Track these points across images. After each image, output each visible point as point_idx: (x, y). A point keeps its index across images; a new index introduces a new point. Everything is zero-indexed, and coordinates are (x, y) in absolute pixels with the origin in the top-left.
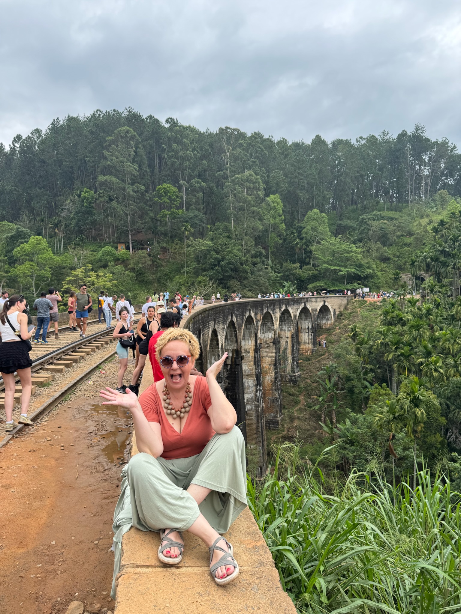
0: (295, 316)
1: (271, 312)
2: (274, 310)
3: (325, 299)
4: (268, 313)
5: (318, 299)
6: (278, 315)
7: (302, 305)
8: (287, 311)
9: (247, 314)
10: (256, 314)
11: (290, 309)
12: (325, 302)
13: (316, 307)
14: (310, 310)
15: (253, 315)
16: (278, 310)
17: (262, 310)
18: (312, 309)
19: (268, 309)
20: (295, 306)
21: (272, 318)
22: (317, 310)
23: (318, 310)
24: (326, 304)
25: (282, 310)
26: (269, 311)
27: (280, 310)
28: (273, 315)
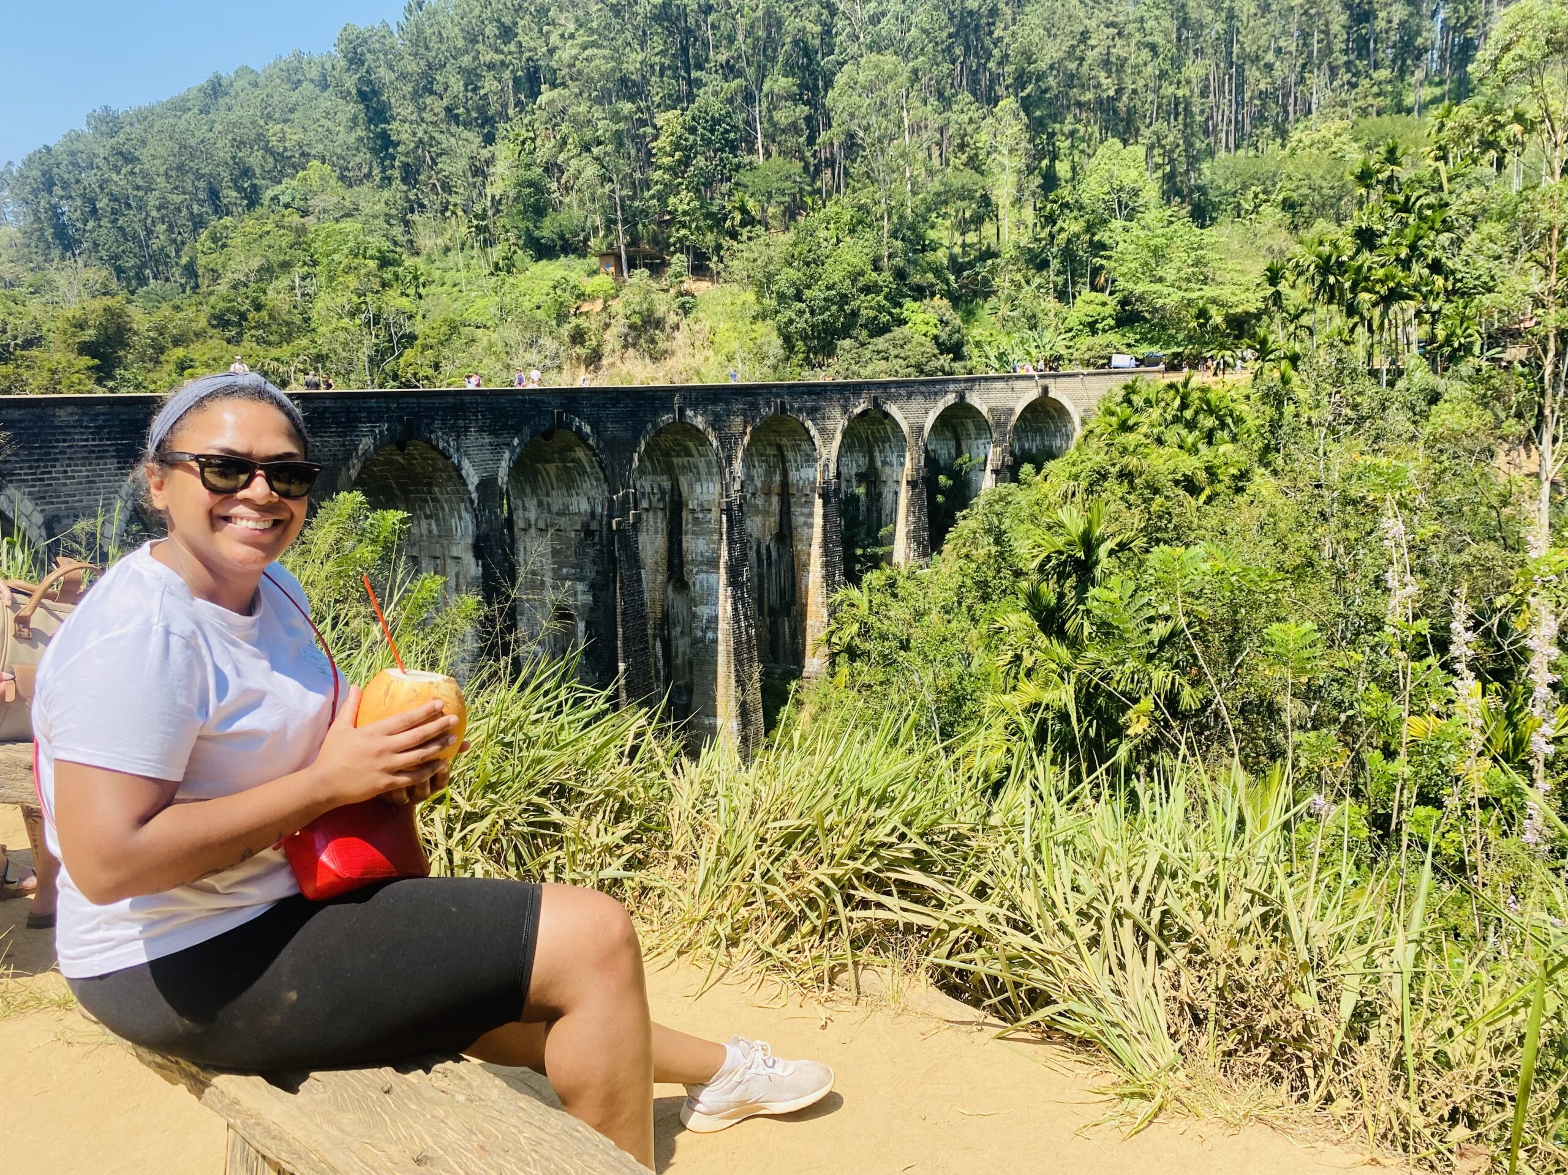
0: (917, 428)
1: (801, 417)
2: (811, 411)
3: (1047, 381)
4: (781, 417)
6: (838, 423)
7: (951, 399)
8: (877, 417)
9: (665, 418)
10: (717, 423)
11: (893, 409)
12: (1045, 390)
13: (1010, 404)
14: (984, 410)
15: (699, 422)
16: (837, 412)
17: (753, 409)
18: (991, 410)
19: (781, 408)
20: (916, 404)
21: (807, 431)
22: (1011, 411)
23: (1018, 411)
24: (1050, 394)
25: (858, 410)
27: (845, 409)
28: (809, 424)
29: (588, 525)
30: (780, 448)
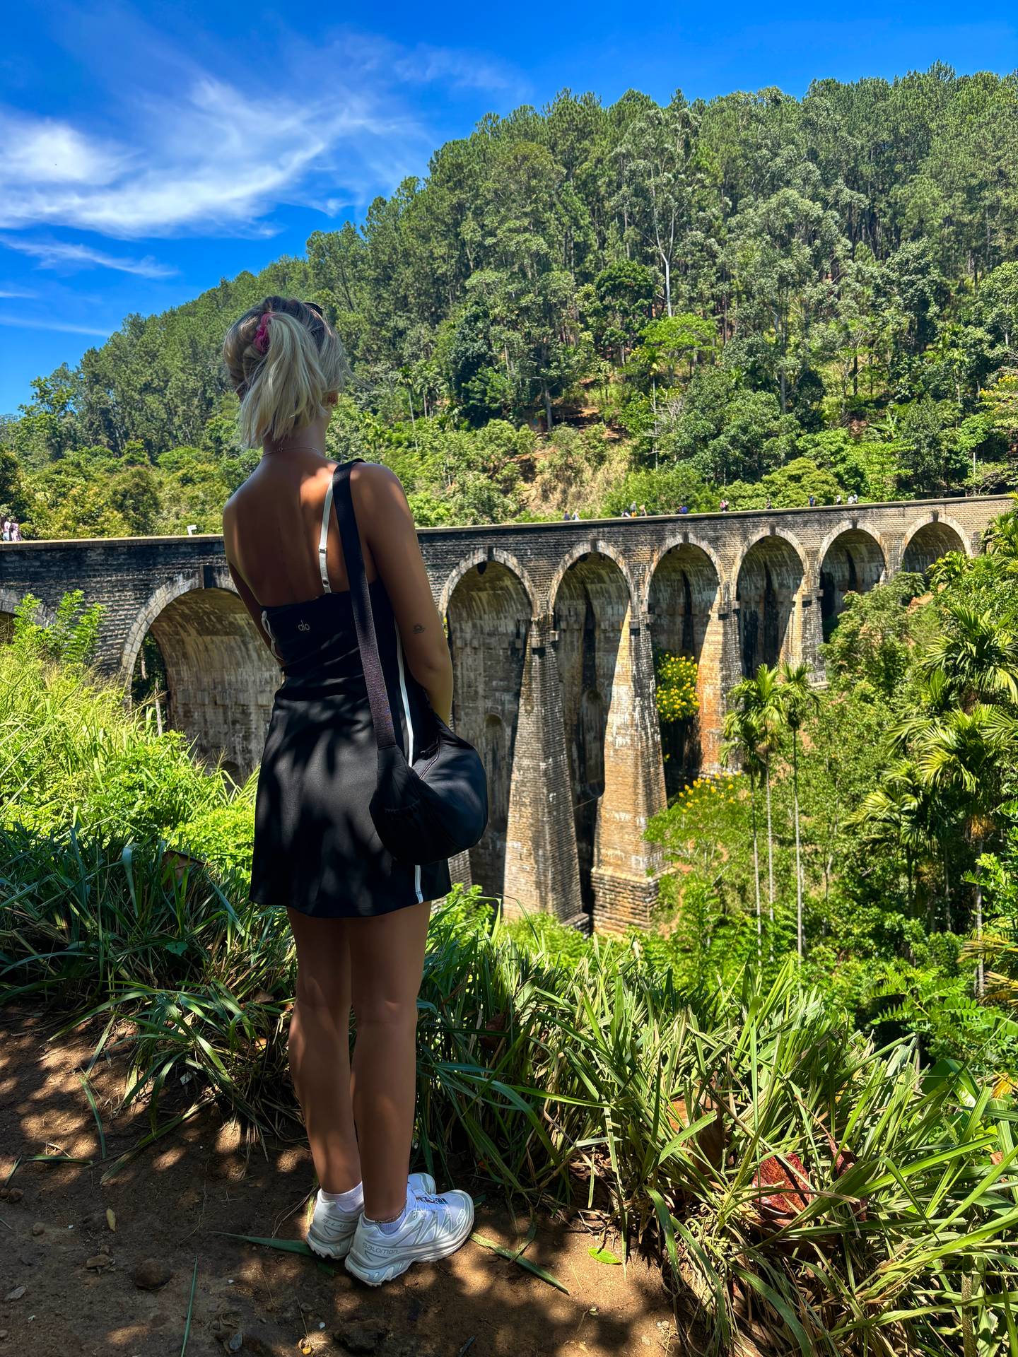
0: (813, 554)
1: (704, 545)
2: (714, 541)
3: (937, 507)
4: (685, 547)
5: (910, 510)
6: (738, 550)
7: (846, 526)
8: (775, 544)
9: (582, 549)
10: (626, 552)
11: (789, 536)
12: (936, 515)
13: (901, 529)
14: (876, 535)
15: (610, 551)
16: (737, 540)
17: (661, 540)
18: (884, 535)
19: (686, 537)
20: (811, 531)
21: (709, 558)
22: (903, 534)
23: (910, 535)
24: (940, 520)
25: (755, 538)
26: (693, 540)
28: (710, 551)
29: (514, 643)
30: (684, 574)
